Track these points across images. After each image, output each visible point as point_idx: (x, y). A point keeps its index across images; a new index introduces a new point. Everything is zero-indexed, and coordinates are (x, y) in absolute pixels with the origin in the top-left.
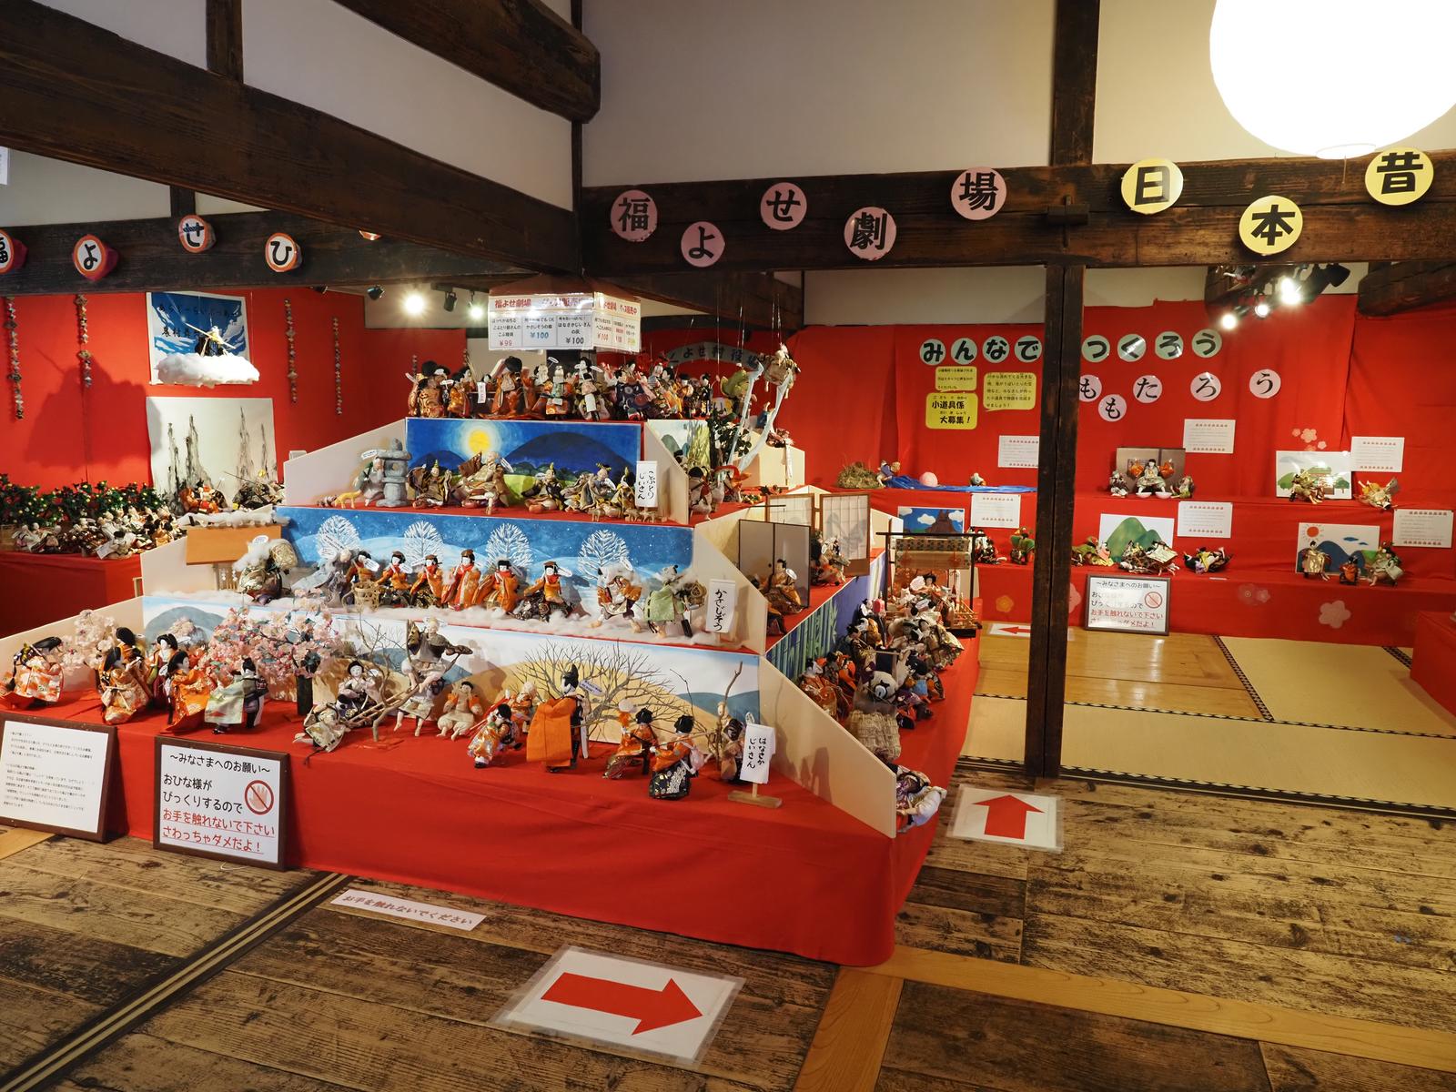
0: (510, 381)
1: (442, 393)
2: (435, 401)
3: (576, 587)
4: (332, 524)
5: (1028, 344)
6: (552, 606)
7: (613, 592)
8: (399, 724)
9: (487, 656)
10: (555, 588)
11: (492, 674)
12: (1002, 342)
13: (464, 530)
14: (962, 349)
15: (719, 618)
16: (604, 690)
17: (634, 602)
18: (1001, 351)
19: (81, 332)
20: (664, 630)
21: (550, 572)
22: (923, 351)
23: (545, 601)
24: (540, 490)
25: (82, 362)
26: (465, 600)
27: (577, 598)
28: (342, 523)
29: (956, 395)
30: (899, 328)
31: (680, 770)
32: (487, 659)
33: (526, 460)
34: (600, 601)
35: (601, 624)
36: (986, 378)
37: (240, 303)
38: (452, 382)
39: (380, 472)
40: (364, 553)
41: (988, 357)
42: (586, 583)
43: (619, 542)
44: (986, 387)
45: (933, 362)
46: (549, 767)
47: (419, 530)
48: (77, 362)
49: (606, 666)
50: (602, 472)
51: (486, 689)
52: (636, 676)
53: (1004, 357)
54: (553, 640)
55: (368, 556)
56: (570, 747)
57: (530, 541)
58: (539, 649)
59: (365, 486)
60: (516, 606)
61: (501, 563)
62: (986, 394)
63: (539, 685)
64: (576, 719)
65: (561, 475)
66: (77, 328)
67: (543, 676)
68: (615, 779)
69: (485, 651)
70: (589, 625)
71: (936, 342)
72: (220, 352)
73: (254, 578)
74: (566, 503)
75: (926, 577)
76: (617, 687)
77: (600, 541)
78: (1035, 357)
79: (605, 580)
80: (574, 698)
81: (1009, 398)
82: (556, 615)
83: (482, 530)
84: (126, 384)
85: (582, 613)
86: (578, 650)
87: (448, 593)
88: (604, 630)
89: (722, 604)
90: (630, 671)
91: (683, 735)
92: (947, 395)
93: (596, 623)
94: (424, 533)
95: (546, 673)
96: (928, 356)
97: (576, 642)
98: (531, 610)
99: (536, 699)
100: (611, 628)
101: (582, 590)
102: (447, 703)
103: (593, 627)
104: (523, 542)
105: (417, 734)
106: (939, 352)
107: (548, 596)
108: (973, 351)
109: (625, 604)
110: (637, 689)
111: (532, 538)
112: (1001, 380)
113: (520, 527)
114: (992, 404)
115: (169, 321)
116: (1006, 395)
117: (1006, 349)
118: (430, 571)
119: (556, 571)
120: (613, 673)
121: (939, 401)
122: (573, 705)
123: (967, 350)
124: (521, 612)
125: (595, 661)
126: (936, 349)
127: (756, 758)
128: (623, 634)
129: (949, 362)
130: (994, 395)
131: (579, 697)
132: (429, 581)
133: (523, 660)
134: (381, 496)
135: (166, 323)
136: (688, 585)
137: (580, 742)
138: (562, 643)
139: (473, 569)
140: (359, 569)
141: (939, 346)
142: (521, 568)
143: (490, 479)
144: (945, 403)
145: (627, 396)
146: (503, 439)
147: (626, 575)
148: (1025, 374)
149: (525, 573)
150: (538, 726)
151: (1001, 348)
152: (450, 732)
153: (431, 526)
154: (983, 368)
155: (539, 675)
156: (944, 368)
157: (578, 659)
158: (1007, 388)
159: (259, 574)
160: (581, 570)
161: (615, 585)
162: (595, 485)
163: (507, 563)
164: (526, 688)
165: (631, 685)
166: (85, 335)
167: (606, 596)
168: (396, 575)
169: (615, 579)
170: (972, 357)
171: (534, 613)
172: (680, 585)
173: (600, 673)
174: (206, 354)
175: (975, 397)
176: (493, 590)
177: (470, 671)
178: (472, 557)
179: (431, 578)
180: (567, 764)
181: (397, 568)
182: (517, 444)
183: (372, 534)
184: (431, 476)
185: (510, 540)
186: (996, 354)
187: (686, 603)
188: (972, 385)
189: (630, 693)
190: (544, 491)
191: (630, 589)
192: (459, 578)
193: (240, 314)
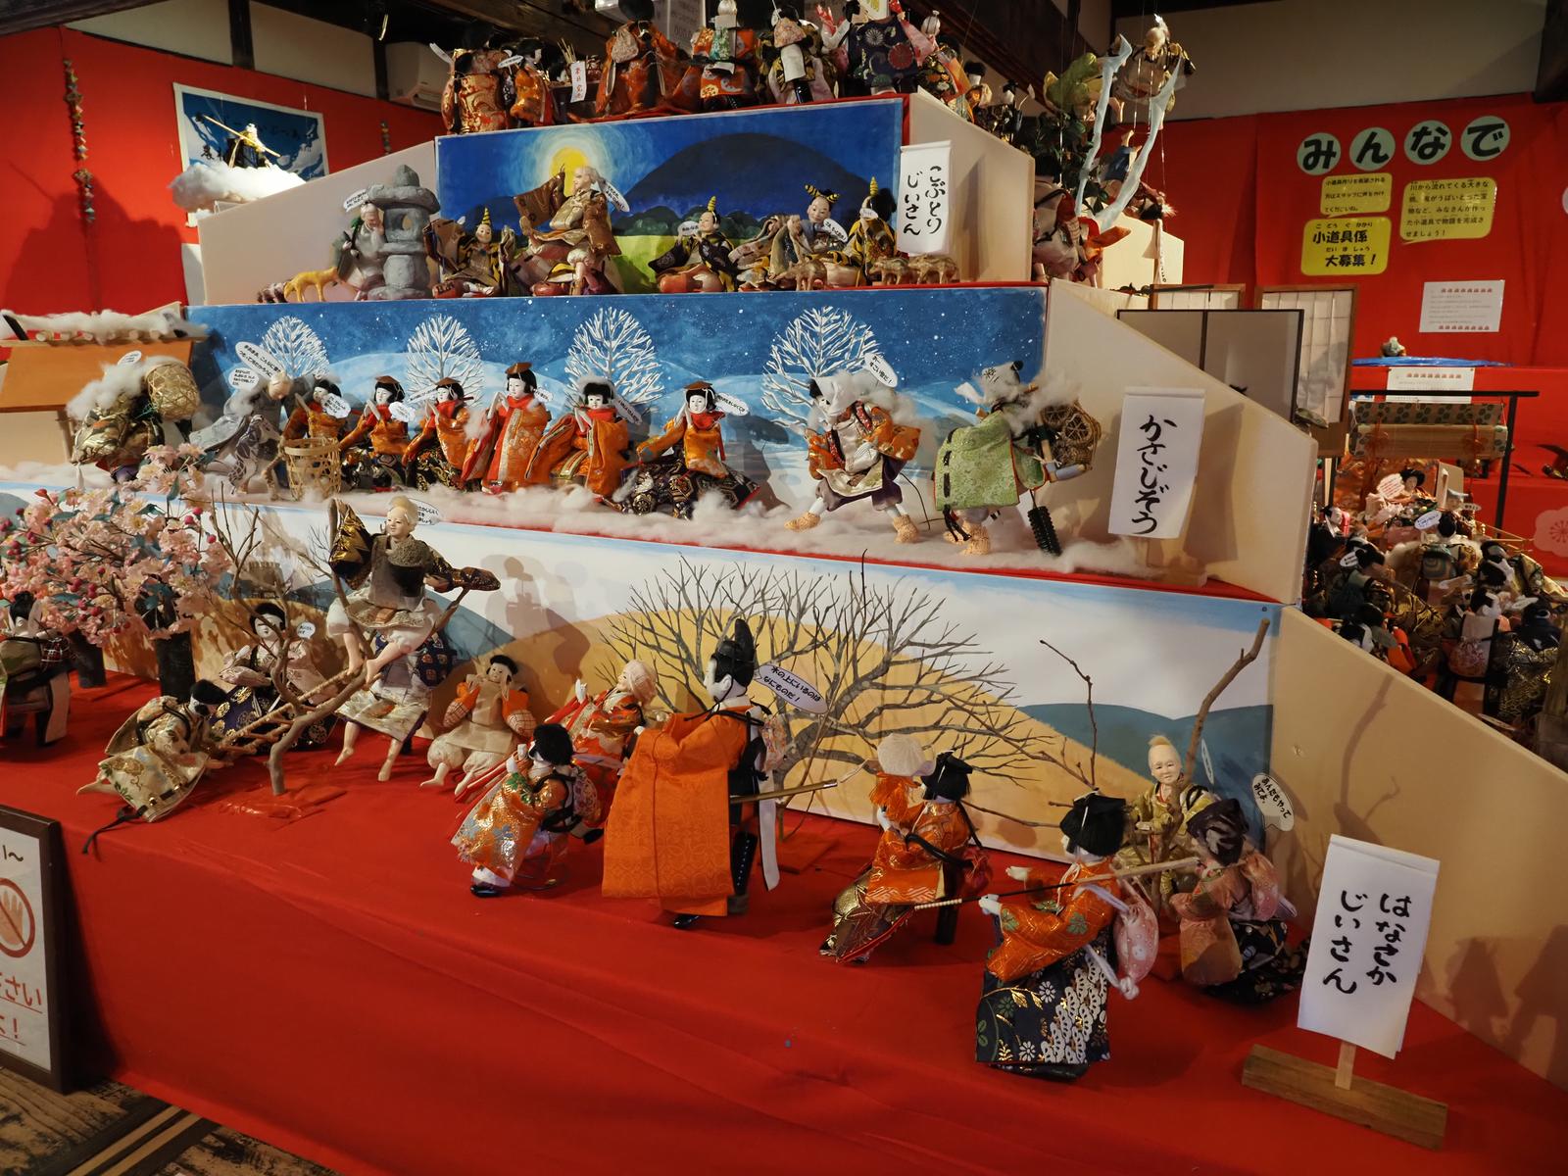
0: (629, 38)
1: (502, 82)
2: (490, 98)
3: (759, 445)
4: (281, 335)
5: (1486, 130)
6: (699, 481)
7: (847, 441)
8: (347, 750)
9: (546, 596)
10: (707, 441)
11: (558, 640)
12: (1439, 130)
13: (521, 329)
14: (1371, 145)
15: (1149, 498)
16: (823, 689)
17: (900, 464)
18: (1437, 145)
19: (77, 142)
20: (983, 532)
21: (698, 404)
22: (1303, 152)
23: (684, 470)
24: (686, 257)
25: (81, 185)
26: (511, 471)
27: (761, 469)
28: (297, 332)
29: (1354, 220)
30: (1264, 119)
31: (1084, 982)
32: (545, 603)
33: (661, 201)
34: (814, 465)
35: (815, 521)
36: (1408, 192)
37: (315, 121)
38: (518, 59)
39: (375, 235)
40: (324, 384)
41: (1413, 156)
42: (781, 436)
43: (859, 333)
44: (1406, 205)
45: (1319, 170)
46: (667, 913)
47: (436, 335)
48: (74, 187)
49: (829, 626)
50: (818, 206)
51: (545, 671)
52: (909, 652)
53: (1441, 154)
54: (697, 559)
55: (335, 390)
56: (726, 863)
57: (657, 344)
58: (664, 580)
59: (347, 263)
60: (620, 484)
61: (591, 389)
62: (1405, 216)
63: (662, 668)
64: (744, 777)
65: (733, 227)
66: (70, 137)
67: (673, 648)
68: (859, 963)
69: (540, 584)
70: (788, 524)
71: (1324, 138)
72: (260, 163)
73: (101, 431)
74: (740, 278)
75: (1405, 475)
76: (857, 680)
77: (813, 335)
78: (1497, 150)
79: (825, 413)
80: (739, 716)
81: (1445, 221)
82: (710, 503)
83: (557, 326)
84: (150, 225)
85: (771, 502)
86: (757, 585)
87: (475, 456)
88: (823, 536)
89: (1157, 460)
90: (891, 640)
91: (1092, 861)
92: (1338, 221)
93: (804, 519)
94: (445, 340)
95: (679, 641)
96: (1311, 161)
97: (754, 564)
98: (654, 492)
99: (657, 701)
100: (842, 531)
101: (772, 451)
102: (453, 706)
103: (796, 527)
104: (641, 346)
105: (383, 775)
106: (1330, 154)
107: (692, 459)
108: (1388, 146)
109: (879, 469)
110: (911, 689)
111: (662, 339)
112: (1433, 193)
113: (636, 314)
114: (1415, 231)
115: (211, 138)
116: (1442, 215)
117: (1447, 140)
118: (444, 412)
119: (711, 403)
120: (849, 640)
121: (1325, 231)
122: (736, 736)
123: (1377, 147)
124: (631, 497)
125: (802, 611)
126: (1324, 148)
127: (1361, 960)
128: (875, 546)
129: (1346, 168)
130: (1420, 217)
131: (755, 712)
132: (439, 433)
133: (626, 606)
134: (379, 280)
135: (207, 140)
136: (1055, 412)
137: (755, 840)
138: (718, 565)
139: (531, 405)
140: (311, 414)
141: (1330, 144)
142: (638, 406)
143: (577, 224)
144: (1335, 235)
145: (871, 50)
146: (616, 163)
147: (881, 398)
148: (1476, 180)
149: (647, 417)
150: (635, 796)
151: (1437, 139)
152: (456, 773)
153: (457, 324)
154: (1403, 174)
155: (665, 644)
156: (1337, 178)
157: (759, 607)
158: (1443, 204)
159: (113, 424)
160: (770, 402)
161: (853, 424)
162: (801, 231)
163: (603, 390)
164: (630, 675)
165: (894, 676)
166: (83, 148)
167: (830, 453)
168: (381, 425)
169: (853, 408)
170: (1386, 157)
171: (660, 501)
172: (1032, 413)
173: (815, 645)
174: (236, 164)
175: (1385, 223)
176: (574, 450)
177: (509, 630)
178: (530, 381)
179: (445, 427)
180: (718, 909)
181: (385, 412)
182: (643, 169)
183: (350, 351)
184: (476, 241)
185: (615, 344)
186: (1428, 151)
187: (1048, 461)
188: (1384, 203)
189: (891, 697)
190: (696, 257)
191: (893, 431)
192: (498, 423)
193: (316, 137)
